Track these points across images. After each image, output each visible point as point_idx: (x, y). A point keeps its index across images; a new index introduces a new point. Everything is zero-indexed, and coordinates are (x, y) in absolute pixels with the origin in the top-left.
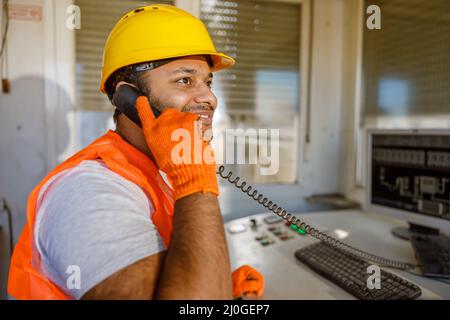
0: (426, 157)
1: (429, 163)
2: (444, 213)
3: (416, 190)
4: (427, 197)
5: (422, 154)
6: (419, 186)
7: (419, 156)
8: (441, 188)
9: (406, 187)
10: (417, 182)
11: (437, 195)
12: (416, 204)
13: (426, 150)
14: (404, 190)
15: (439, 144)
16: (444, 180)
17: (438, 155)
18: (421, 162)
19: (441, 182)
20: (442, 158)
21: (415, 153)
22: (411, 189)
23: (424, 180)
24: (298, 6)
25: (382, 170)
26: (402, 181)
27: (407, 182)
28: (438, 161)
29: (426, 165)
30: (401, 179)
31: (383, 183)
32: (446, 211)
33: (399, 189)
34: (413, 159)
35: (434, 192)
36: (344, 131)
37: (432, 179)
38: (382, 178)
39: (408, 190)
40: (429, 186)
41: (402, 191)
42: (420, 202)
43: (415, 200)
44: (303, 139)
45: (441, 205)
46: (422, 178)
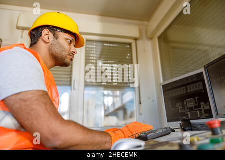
0: (187, 89)
1: (188, 92)
2: (201, 116)
3: (186, 108)
4: (191, 109)
5: (184, 88)
6: (187, 105)
8: (196, 103)
10: (185, 103)
11: (196, 107)
12: (188, 115)
13: (185, 85)
14: (181, 109)
15: (190, 81)
16: (196, 98)
17: (191, 86)
18: (185, 92)
19: (196, 99)
20: (193, 87)
21: (182, 88)
22: (184, 108)
23: (188, 101)
24: (130, 44)
25: (170, 102)
26: (179, 105)
27: (181, 105)
28: (192, 89)
29: (187, 93)
30: (178, 104)
31: (171, 109)
32: (201, 115)
33: (178, 110)
34: (182, 92)
35: (194, 106)
36: (159, 98)
37: (192, 99)
38: (170, 106)
39: (183, 109)
40: (191, 103)
41: (180, 110)
42: (189, 113)
43: (186, 113)
44: (138, 103)
45: (198, 112)
46: (187, 100)
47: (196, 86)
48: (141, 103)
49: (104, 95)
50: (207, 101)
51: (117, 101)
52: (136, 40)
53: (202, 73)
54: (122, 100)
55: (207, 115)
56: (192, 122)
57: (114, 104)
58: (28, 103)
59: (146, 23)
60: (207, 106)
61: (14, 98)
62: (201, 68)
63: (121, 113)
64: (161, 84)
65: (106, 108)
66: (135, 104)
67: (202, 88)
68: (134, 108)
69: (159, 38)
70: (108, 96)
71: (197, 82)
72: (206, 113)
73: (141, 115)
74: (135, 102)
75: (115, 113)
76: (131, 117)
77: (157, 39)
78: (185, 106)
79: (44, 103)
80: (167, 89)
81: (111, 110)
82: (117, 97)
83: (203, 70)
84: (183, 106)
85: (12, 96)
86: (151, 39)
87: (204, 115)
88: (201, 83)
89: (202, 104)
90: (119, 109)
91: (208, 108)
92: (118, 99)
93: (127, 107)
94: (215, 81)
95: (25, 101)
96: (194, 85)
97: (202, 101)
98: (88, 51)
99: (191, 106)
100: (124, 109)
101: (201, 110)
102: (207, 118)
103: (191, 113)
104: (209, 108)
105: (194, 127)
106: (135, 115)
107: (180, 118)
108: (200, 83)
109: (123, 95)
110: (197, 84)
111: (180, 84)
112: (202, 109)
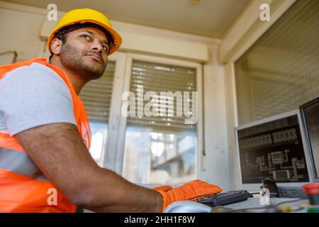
0: (272, 137)
1: (275, 141)
2: (291, 178)
3: (270, 165)
4: (277, 167)
5: (269, 135)
6: (271, 160)
7: (267, 138)
8: (285, 158)
9: (263, 164)
10: (269, 158)
11: (284, 164)
12: (272, 175)
13: (271, 132)
14: (263, 166)
15: (278, 127)
16: (286, 151)
17: (279, 133)
18: (270, 142)
19: (285, 153)
20: (282, 135)
21: (265, 136)
22: (267, 164)
23: (274, 155)
24: (194, 70)
25: (247, 155)
26: (260, 160)
27: (263, 160)
28: (280, 138)
29: (273, 143)
30: (259, 158)
31: (248, 165)
32: (292, 175)
33: (259, 167)
34: (265, 141)
35: (281, 162)
36: (231, 148)
37: (279, 152)
38: (247, 161)
39: (265, 165)
40: (277, 159)
41: (261, 167)
42: (274, 173)
43: (270, 172)
44: (200, 153)
45: (288, 171)
46: (272, 154)
47: (287, 134)
48: (204, 154)
49: (152, 140)
50: (301, 156)
51: (170, 149)
52: (203, 63)
53: (296, 116)
54: (177, 147)
55: (301, 177)
56: (278, 185)
57: (165, 153)
58: (51, 140)
59: (218, 41)
60: (301, 163)
61: (31, 132)
62: (295, 108)
63: (175, 167)
64: (235, 128)
65: (154, 159)
66: (196, 156)
67: (295, 137)
68: (195, 160)
69: (236, 63)
70: (158, 140)
71: (289, 128)
72: (298, 174)
73: (204, 170)
74: (196, 152)
75: (166, 166)
76: (189, 172)
77: (232, 65)
78: (269, 162)
79: (73, 141)
80: (244, 135)
81: (161, 161)
82: (170, 143)
83: (297, 112)
84: (266, 161)
85: (29, 130)
86: (225, 63)
87: (296, 176)
88: (294, 131)
89: (294, 160)
90: (172, 161)
91: (301, 166)
92: (172, 146)
93: (184, 159)
94: (314, 129)
95: (48, 137)
96: (284, 133)
97: (294, 157)
98: (134, 75)
99: (277, 163)
100: (179, 160)
101: (292, 169)
102: (300, 180)
103: (276, 173)
104: (304, 167)
105: (282, 193)
106: (196, 170)
107: (261, 178)
108: (291, 130)
109: (178, 140)
110: (288, 132)
111: (263, 130)
112: (294, 167)
